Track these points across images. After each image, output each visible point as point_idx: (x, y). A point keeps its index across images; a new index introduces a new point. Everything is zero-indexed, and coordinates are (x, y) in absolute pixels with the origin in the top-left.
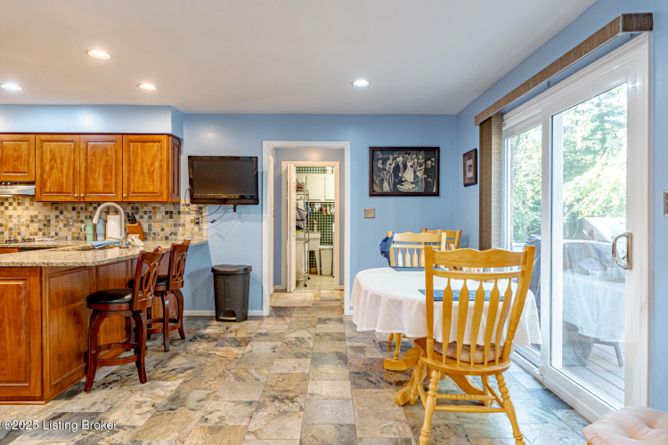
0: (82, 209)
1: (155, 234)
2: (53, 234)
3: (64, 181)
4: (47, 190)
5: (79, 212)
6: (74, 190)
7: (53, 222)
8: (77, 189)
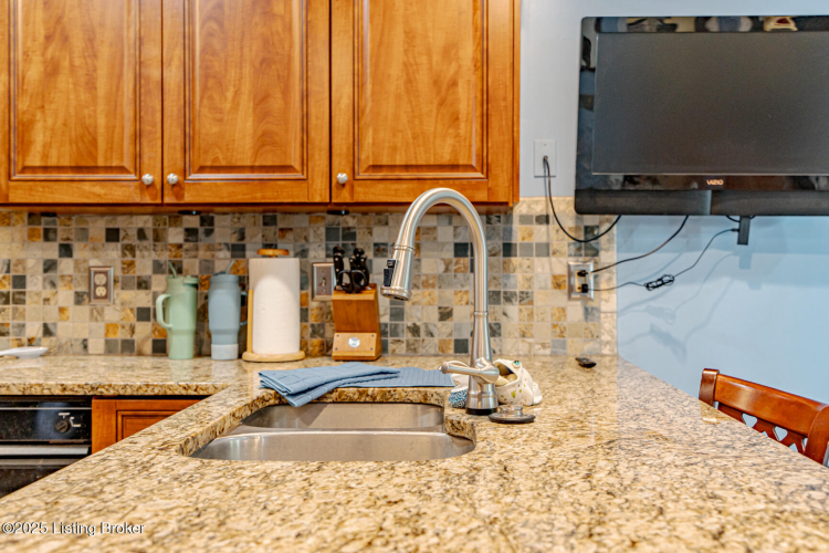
0: (141, 234)
1: (415, 330)
2: (34, 329)
3: (102, 121)
4: (34, 160)
5: (130, 249)
6: (138, 157)
7: (35, 284)
8: (151, 153)
